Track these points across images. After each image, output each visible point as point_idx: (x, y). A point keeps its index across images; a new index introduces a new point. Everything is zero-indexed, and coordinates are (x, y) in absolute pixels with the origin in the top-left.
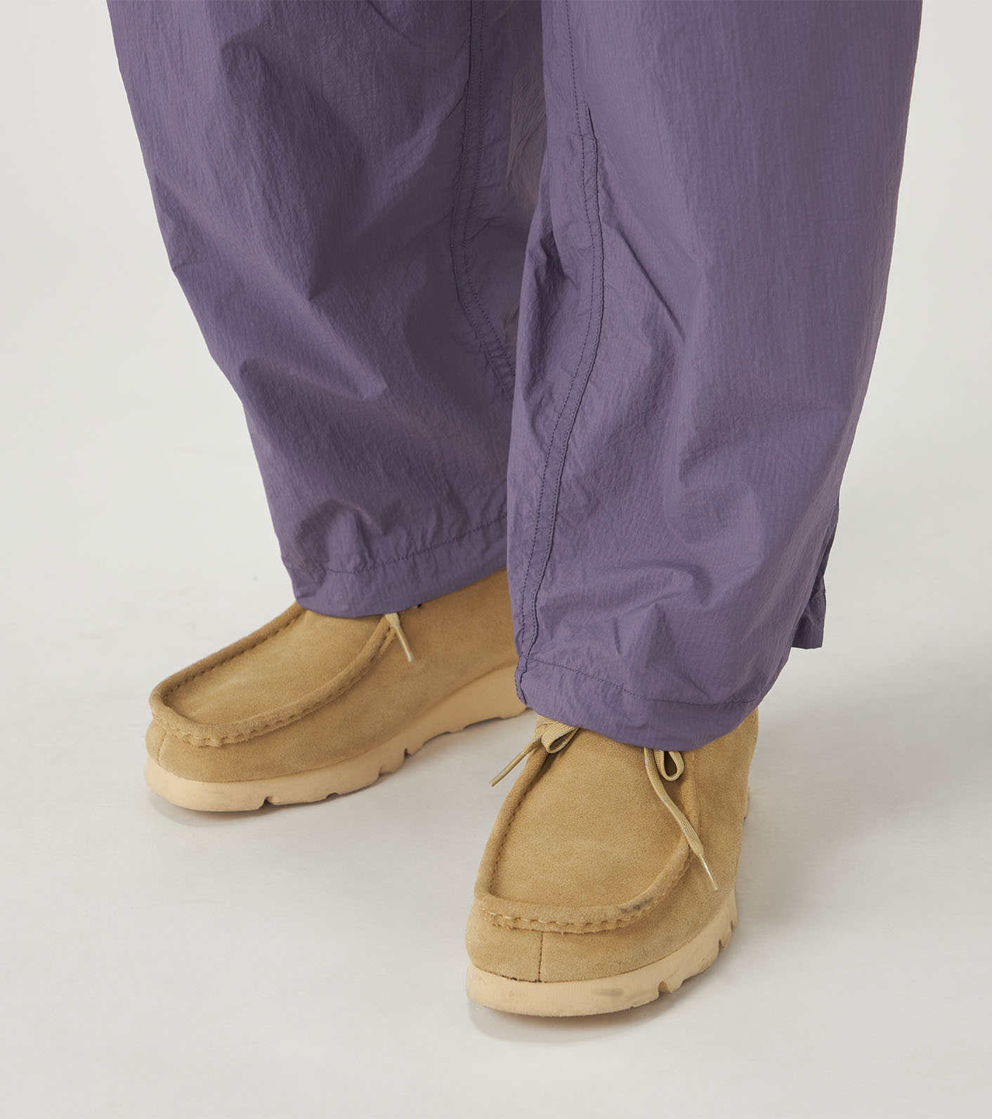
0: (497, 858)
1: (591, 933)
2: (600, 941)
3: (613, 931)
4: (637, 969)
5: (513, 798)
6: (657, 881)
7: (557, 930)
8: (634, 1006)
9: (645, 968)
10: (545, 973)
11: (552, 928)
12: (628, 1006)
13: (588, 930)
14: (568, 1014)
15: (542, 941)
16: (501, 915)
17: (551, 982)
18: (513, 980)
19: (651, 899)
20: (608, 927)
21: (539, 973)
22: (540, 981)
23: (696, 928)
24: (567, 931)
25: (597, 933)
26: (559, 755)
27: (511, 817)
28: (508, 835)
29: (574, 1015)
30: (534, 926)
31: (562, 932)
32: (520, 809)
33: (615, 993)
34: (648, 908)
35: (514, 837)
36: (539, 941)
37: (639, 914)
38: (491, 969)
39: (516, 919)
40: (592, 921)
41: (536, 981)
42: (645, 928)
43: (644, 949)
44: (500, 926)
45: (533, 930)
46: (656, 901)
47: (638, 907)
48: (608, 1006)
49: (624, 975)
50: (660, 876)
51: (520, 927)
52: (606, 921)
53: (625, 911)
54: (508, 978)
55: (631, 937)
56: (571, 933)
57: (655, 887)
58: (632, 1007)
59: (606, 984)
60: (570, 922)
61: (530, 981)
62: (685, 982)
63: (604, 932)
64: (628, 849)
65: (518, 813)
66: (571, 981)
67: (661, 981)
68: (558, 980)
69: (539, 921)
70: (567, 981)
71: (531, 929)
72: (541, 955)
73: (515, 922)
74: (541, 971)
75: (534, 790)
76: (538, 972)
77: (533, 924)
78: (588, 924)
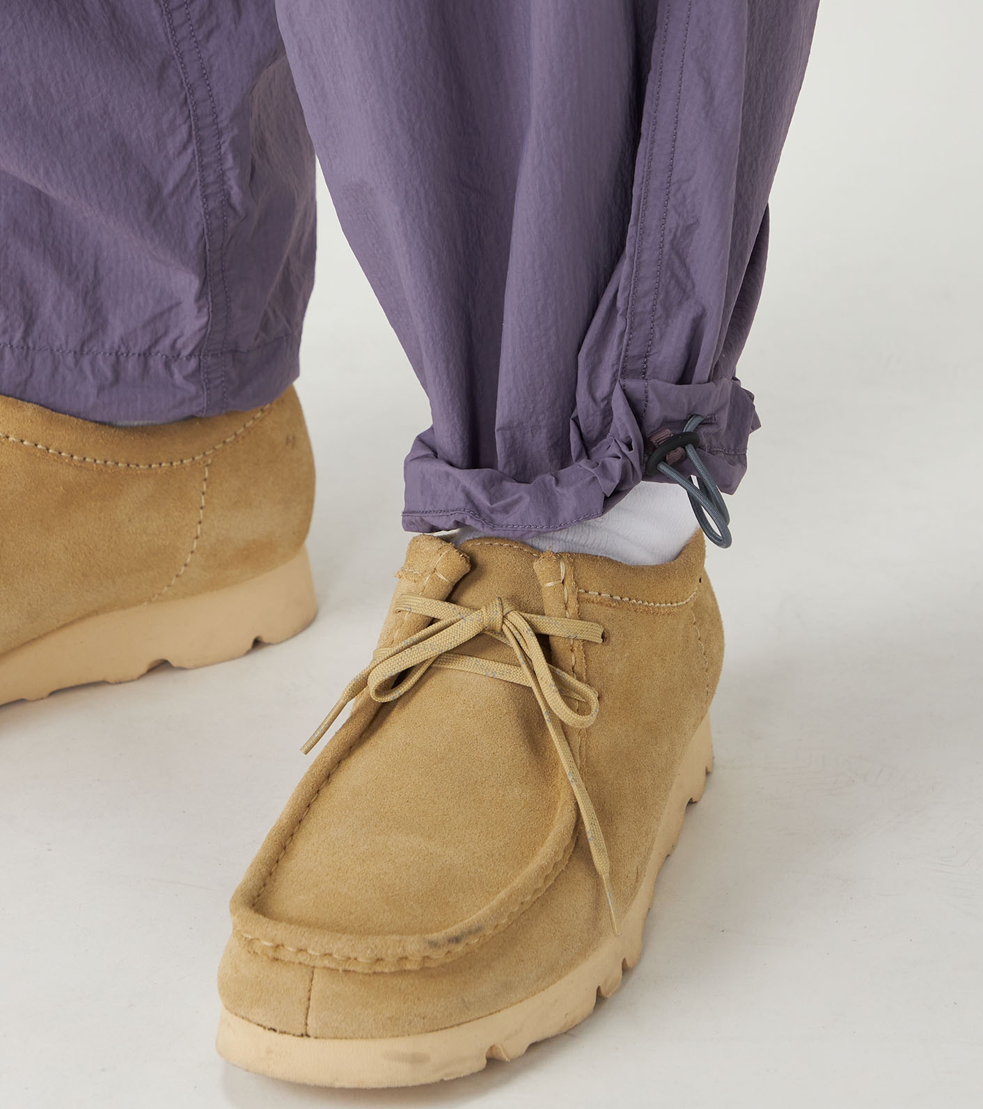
0: (278, 854)
1: (382, 973)
2: (396, 985)
3: (416, 972)
4: (452, 1027)
5: (320, 768)
6: (494, 902)
7: (333, 966)
8: (445, 1079)
9: (464, 1026)
10: (315, 1026)
11: (326, 962)
12: (436, 1077)
13: (378, 969)
14: (347, 1085)
15: (312, 981)
16: (258, 939)
17: (323, 1038)
18: (272, 1032)
19: (479, 929)
20: (409, 967)
21: (306, 1024)
22: (308, 1036)
23: (554, 971)
24: (347, 968)
25: (393, 974)
26: (398, 706)
27: (312, 796)
28: (304, 822)
29: (355, 1085)
30: (302, 957)
31: (340, 969)
32: (328, 783)
33: (417, 1060)
34: (474, 941)
35: (313, 825)
36: (308, 980)
37: (459, 948)
38: (243, 1013)
39: (278, 946)
40: (383, 956)
41: (302, 1035)
42: (470, 968)
43: (463, 1000)
44: (257, 953)
45: (300, 963)
46: (490, 932)
47: (457, 940)
48: (404, 1075)
49: (430, 1035)
50: (503, 894)
51: (282, 958)
52: (406, 958)
53: (434, 945)
54: (265, 1028)
55: (444, 981)
56: (354, 971)
57: (488, 912)
58: (442, 1081)
59: (404, 1045)
60: (352, 955)
61: (294, 1035)
62: (534, 1046)
63: (403, 973)
64: (466, 851)
65: (325, 790)
66: (351, 1038)
67: (491, 1044)
68: (332, 1035)
69: (310, 951)
70: (346, 1038)
71: (297, 962)
72: (309, 999)
73: (275, 951)
74: (308, 1023)
75: (353, 757)
76: (304, 1024)
77: (300, 955)
78: (378, 960)
